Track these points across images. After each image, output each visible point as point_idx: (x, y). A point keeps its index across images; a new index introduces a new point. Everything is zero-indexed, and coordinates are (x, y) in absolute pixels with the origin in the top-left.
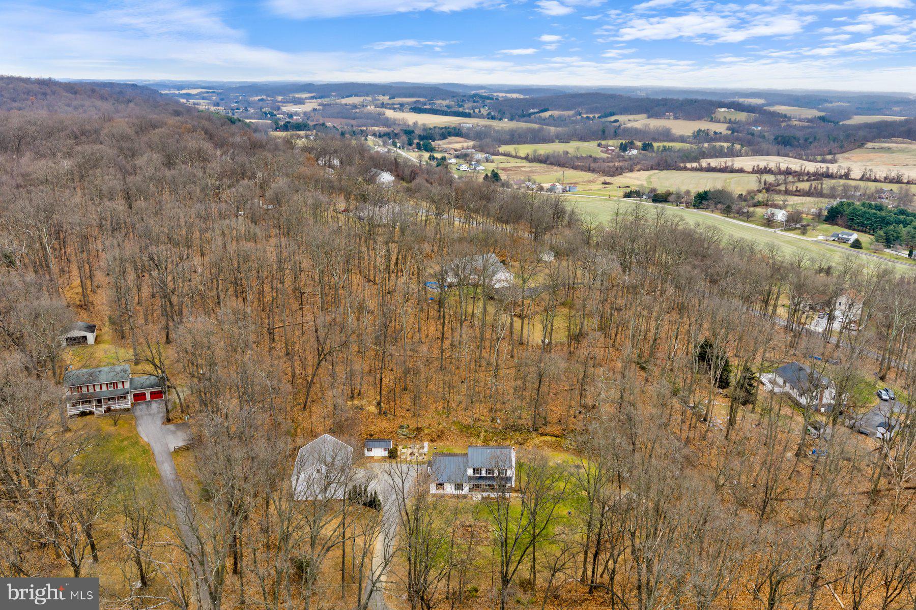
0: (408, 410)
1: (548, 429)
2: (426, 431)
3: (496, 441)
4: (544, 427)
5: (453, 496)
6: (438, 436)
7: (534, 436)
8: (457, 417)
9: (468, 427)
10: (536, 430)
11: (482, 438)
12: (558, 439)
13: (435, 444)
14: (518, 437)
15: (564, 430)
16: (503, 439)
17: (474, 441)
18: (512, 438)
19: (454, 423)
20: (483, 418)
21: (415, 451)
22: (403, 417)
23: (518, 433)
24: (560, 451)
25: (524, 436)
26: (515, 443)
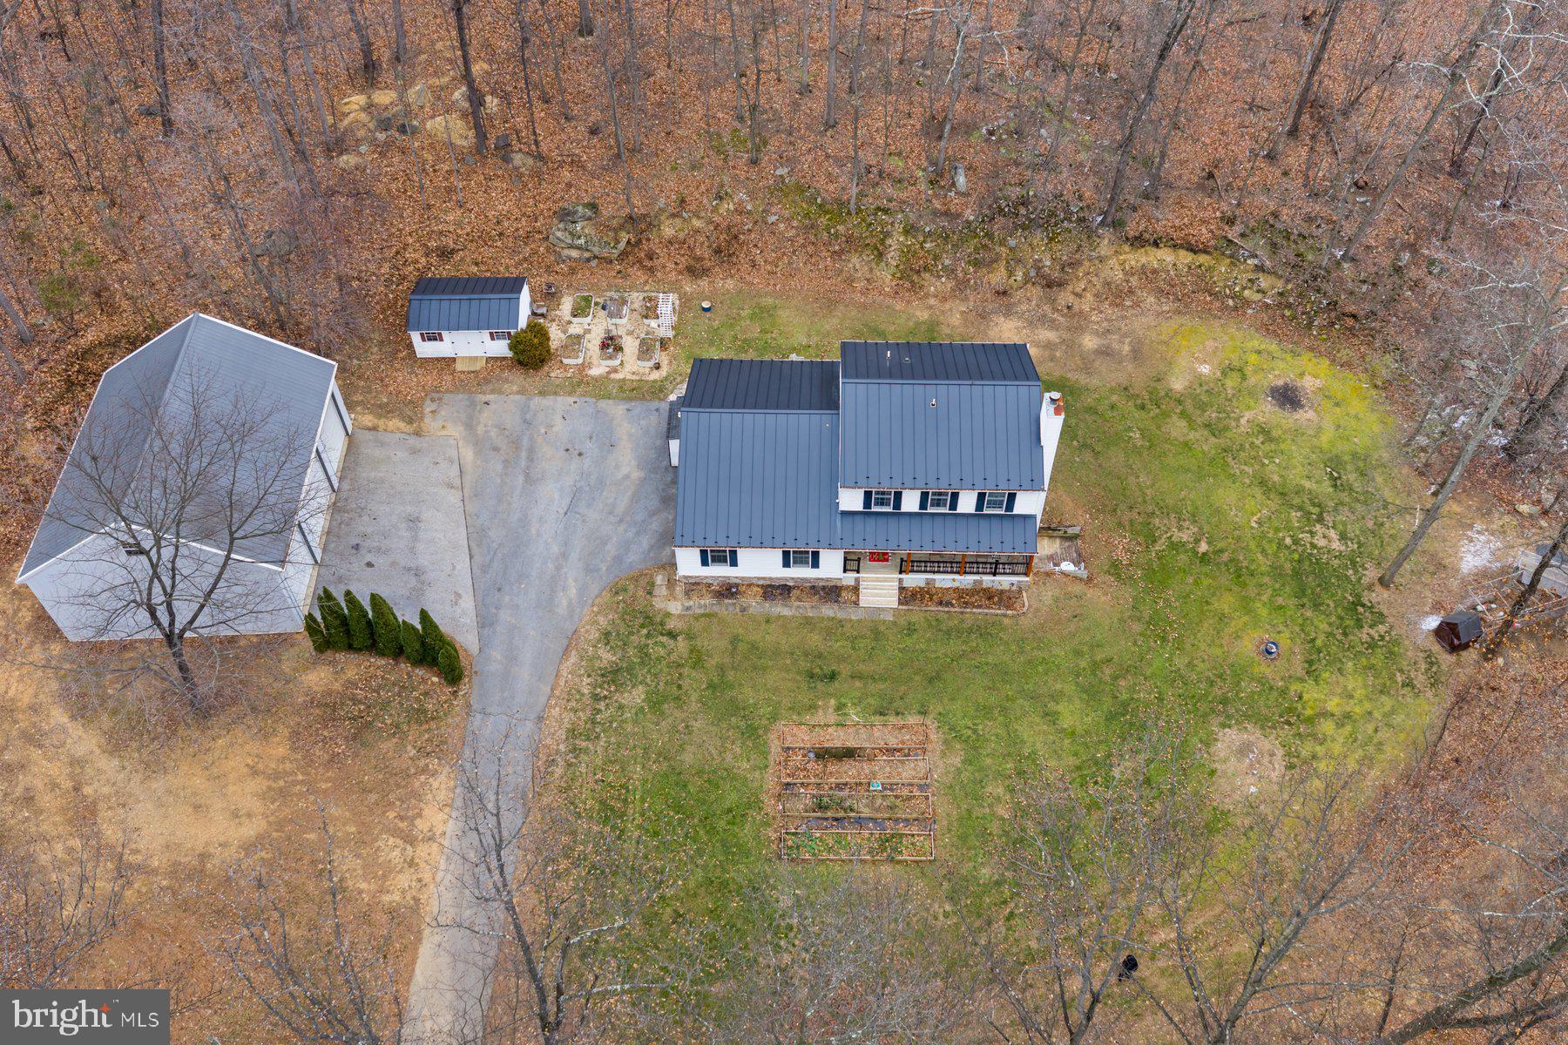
0: (594, 131)
1: (1166, 219)
2: (668, 231)
3: (950, 272)
4: (1148, 206)
5: (775, 591)
6: (718, 251)
7: (1105, 248)
8: (791, 161)
9: (839, 209)
10: (1117, 224)
11: (892, 256)
12: (1203, 258)
13: (704, 283)
14: (1041, 252)
15: (1231, 221)
16: (977, 264)
17: (863, 271)
18: (1015, 260)
19: (779, 189)
20: (896, 163)
21: (623, 325)
22: (576, 163)
23: (1039, 237)
24: (1206, 313)
25: (1064, 252)
26: (1027, 280)
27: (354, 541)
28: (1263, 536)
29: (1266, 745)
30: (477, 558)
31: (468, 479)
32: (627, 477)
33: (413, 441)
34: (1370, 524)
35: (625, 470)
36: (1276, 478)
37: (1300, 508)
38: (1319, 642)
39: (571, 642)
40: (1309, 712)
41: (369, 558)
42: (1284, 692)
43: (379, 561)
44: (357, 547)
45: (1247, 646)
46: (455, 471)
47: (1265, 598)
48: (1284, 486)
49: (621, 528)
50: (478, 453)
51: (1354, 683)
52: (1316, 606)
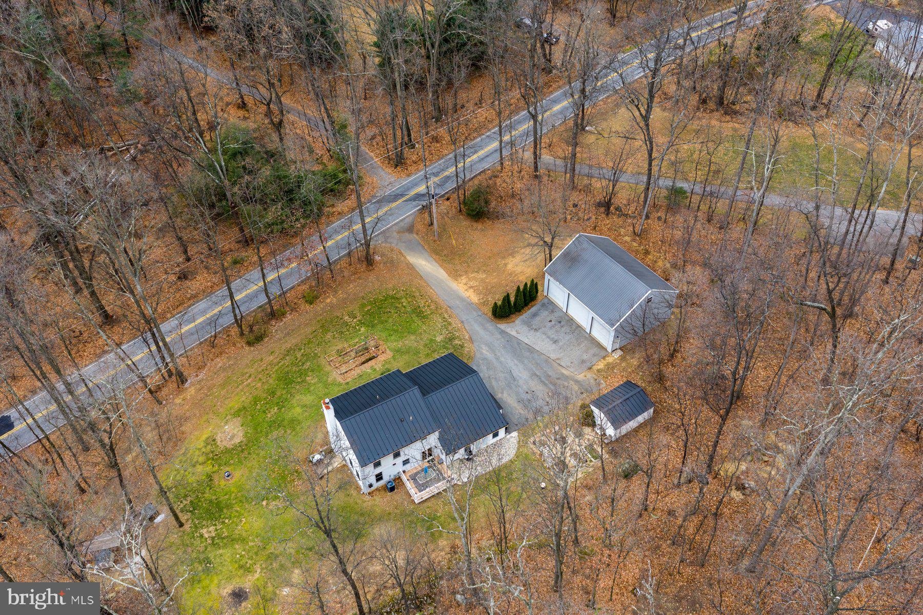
27: (562, 323)
28: (238, 517)
29: (224, 443)
30: (524, 345)
31: (556, 365)
32: (502, 393)
33: (589, 365)
34: (190, 550)
35: (505, 395)
36: (237, 547)
37: (223, 538)
38: (208, 488)
39: (471, 340)
40: (209, 462)
41: (553, 323)
42: (220, 465)
43: (549, 324)
44: (560, 322)
45: (237, 474)
46: (562, 364)
47: (233, 495)
48: (233, 545)
49: (487, 375)
50: (563, 374)
51: (192, 479)
52: (211, 501)
